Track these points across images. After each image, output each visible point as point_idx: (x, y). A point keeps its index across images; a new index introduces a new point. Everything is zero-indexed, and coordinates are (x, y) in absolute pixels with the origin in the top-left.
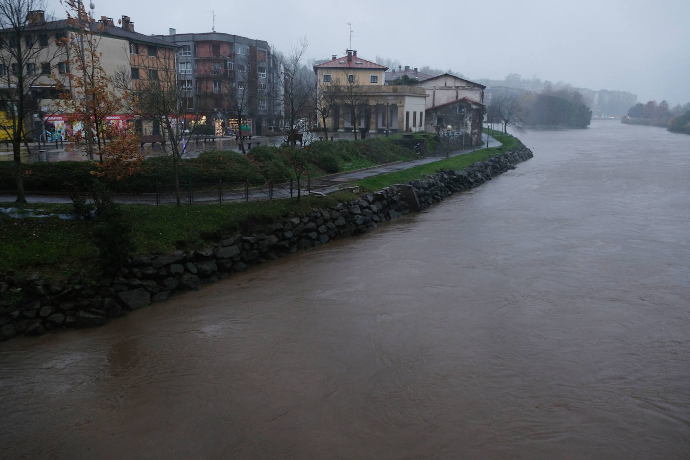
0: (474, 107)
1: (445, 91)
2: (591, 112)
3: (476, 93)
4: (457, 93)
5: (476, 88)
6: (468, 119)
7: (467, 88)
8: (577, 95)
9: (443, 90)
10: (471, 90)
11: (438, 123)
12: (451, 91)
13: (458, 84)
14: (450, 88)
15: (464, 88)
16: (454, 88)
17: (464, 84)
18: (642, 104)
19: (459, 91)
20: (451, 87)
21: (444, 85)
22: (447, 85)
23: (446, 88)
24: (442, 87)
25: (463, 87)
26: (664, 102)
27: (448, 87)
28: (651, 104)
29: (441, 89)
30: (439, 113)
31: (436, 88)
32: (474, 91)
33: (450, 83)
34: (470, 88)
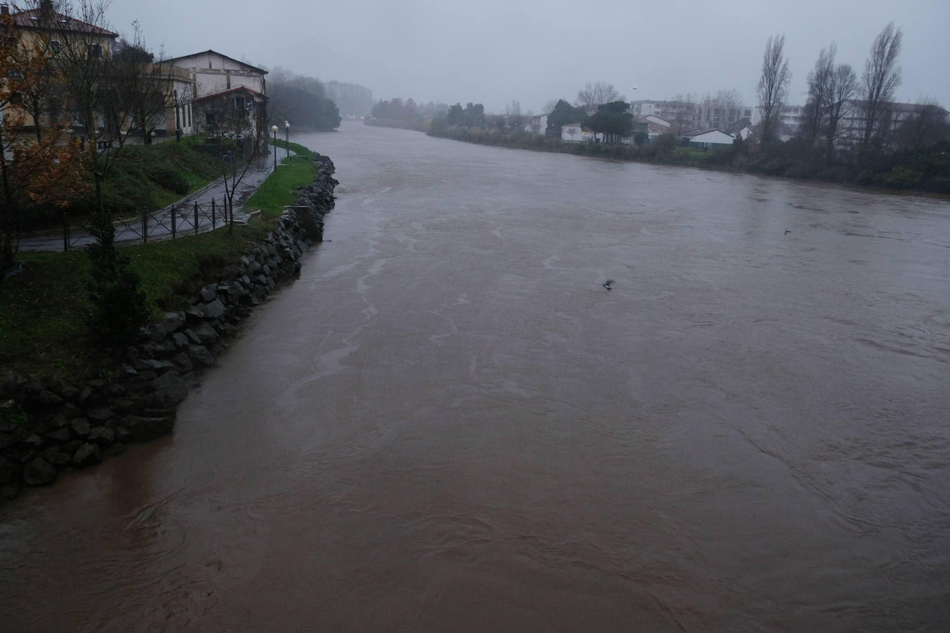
0: (257, 100)
1: (210, 75)
2: (338, 109)
3: (254, 80)
4: (228, 79)
5: (254, 74)
6: (250, 116)
7: (242, 72)
8: (317, 86)
9: (208, 73)
10: (248, 76)
11: (208, 122)
12: (219, 76)
13: (229, 66)
14: (217, 72)
15: (237, 73)
16: (222, 71)
17: (237, 68)
18: (386, 102)
19: (231, 77)
20: (219, 70)
21: (208, 67)
22: (213, 67)
23: (210, 71)
24: (205, 69)
25: (235, 71)
26: (410, 100)
27: (215, 70)
28: (396, 101)
29: (204, 71)
30: (209, 107)
31: (197, 70)
32: (252, 78)
33: (217, 64)
34: (246, 73)
